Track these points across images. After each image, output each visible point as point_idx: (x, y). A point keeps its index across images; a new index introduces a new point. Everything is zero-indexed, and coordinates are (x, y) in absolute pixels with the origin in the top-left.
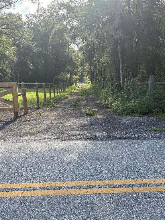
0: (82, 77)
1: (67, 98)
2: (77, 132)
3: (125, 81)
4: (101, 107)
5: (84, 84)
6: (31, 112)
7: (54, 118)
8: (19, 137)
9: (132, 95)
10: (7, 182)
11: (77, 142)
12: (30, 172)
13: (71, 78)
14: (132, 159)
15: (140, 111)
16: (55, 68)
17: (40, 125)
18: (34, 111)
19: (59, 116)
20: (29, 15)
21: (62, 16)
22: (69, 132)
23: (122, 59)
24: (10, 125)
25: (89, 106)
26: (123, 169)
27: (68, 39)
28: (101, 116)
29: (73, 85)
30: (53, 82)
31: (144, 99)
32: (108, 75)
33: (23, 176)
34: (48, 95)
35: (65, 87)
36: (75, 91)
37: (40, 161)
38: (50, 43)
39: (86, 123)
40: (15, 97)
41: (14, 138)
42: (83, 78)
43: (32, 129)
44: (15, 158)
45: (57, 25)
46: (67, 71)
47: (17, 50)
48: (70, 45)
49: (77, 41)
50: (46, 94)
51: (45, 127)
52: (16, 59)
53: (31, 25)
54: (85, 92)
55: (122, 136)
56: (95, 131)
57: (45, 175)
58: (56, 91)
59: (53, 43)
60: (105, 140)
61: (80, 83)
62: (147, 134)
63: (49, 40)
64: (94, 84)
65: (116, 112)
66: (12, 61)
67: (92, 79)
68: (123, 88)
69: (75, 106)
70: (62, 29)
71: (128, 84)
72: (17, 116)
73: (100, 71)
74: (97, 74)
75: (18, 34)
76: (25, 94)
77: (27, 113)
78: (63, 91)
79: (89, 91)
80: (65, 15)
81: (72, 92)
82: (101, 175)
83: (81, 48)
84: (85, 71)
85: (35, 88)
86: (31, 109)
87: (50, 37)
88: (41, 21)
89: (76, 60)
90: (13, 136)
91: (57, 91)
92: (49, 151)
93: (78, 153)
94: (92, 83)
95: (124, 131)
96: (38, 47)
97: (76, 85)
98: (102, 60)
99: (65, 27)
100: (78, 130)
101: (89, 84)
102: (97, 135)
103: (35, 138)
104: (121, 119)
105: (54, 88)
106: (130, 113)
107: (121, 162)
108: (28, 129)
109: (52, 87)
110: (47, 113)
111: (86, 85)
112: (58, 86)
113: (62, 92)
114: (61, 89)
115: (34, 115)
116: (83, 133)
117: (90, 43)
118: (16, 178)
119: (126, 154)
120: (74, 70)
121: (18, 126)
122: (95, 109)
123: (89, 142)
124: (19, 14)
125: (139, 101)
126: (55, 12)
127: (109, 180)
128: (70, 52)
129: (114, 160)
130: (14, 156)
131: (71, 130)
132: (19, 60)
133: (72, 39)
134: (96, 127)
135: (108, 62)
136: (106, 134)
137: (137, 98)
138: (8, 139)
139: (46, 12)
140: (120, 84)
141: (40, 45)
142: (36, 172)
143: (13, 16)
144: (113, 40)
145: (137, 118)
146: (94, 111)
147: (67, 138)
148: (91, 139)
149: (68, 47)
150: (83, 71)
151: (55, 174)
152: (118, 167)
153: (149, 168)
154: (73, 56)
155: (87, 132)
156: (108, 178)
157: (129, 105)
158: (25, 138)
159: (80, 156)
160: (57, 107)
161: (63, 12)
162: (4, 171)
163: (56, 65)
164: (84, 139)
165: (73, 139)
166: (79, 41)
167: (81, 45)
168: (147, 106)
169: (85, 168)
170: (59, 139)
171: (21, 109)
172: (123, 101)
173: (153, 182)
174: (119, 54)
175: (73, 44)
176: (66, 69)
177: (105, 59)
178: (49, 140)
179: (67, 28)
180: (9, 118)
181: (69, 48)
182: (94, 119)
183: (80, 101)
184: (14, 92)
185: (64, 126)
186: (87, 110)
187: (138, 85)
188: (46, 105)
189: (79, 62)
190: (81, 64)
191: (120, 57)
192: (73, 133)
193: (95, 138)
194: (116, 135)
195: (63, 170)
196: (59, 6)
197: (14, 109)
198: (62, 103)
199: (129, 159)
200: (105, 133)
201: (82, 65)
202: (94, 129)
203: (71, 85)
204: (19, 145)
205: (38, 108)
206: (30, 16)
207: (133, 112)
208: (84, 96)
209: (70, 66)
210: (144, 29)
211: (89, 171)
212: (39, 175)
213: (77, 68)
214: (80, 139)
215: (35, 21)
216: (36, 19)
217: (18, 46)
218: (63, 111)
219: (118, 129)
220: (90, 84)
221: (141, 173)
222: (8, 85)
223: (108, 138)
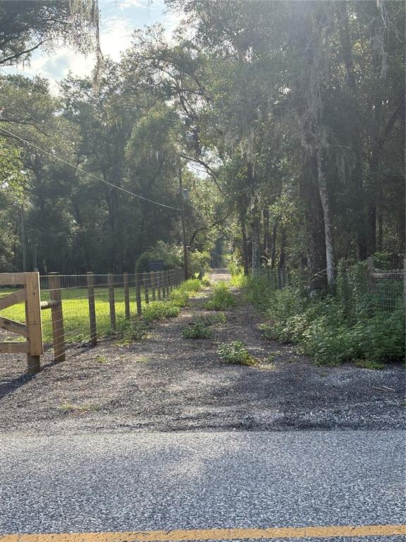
0: (219, 256)
1: (174, 315)
2: (201, 410)
3: (339, 267)
4: (271, 340)
5: (225, 276)
6: (75, 355)
7: (137, 370)
8: (45, 423)
9: (359, 308)
10: (20, 531)
11: (201, 434)
12: (78, 508)
13: (186, 258)
14: (347, 476)
15: (378, 351)
16: (142, 230)
17: (101, 390)
18: (83, 352)
19: (152, 365)
20: (68, 82)
21: (161, 85)
22: (179, 409)
23: (329, 208)
24: (19, 391)
25: (236, 338)
26: (321, 501)
27: (178, 147)
28: (269, 366)
29: (194, 277)
30: (136, 269)
31: (389, 320)
32: (293, 251)
33: (61, 516)
34: (120, 307)
35: (169, 284)
36: (199, 296)
37: (104, 481)
38: (128, 159)
39: (228, 384)
40: (32, 312)
41: (30, 425)
42: (221, 259)
43: (78, 402)
44: (36, 473)
45: (147, 110)
46: (175, 237)
47: (33, 180)
48: (186, 164)
49: (204, 155)
50: (115, 304)
51: (113, 395)
52: (28, 205)
53: (73, 110)
54: (226, 299)
55: (326, 421)
56: (253, 406)
57: (118, 515)
58: (143, 296)
59: (137, 161)
60: (279, 430)
61: (211, 273)
62: (393, 414)
63: (124, 152)
64: (252, 276)
65: (313, 355)
66: (18, 210)
67: (246, 262)
68: (335, 287)
69: (197, 337)
70: (162, 120)
71: (346, 277)
72: (35, 367)
73: (270, 240)
74: (262, 248)
75: (39, 135)
76: (59, 304)
77: (62, 359)
78: (164, 296)
79: (239, 297)
80: (169, 83)
81: (190, 300)
82: (262, 516)
83: (215, 175)
84: (228, 239)
85: (87, 288)
86: (73, 346)
87: (129, 143)
88: (102, 97)
89: (200, 207)
90: (28, 420)
91: (147, 296)
92: (127, 458)
93: (205, 461)
94: (247, 273)
95: (332, 407)
96: (92, 172)
97: (200, 277)
98: (275, 209)
99: (172, 115)
100: (205, 404)
101: (238, 274)
102: (257, 417)
103: (88, 425)
104: (325, 373)
105: (139, 288)
106: (350, 360)
107: (319, 485)
108: (68, 402)
109: (131, 285)
110: (118, 358)
111: (232, 279)
112: (149, 281)
113: (160, 299)
114: (159, 291)
115: (84, 365)
116: (218, 410)
117: (240, 163)
118: (43, 522)
119: (333, 465)
120: (194, 235)
121: (40, 393)
122: (253, 345)
123: (234, 433)
124: (41, 77)
125: (376, 324)
126: (142, 74)
127: (282, 527)
128: (184, 183)
129: (299, 480)
130: (35, 469)
131: (186, 405)
132: (39, 208)
133: (189, 149)
134: (255, 395)
135: (289, 215)
136: (283, 415)
137: (371, 317)
138: (14, 426)
139: (118, 73)
140: (326, 276)
141: (99, 167)
142: (93, 507)
143: (22, 83)
144: (304, 155)
145: (371, 373)
146: (251, 352)
147: (174, 424)
148: (239, 427)
149: (180, 170)
150: (222, 239)
151: (143, 513)
152: (307, 497)
153: (389, 500)
154: (192, 195)
155: (229, 408)
156: (281, 522)
157: (350, 335)
158: (60, 424)
159: (208, 470)
160: (145, 340)
161: (166, 76)
162: (11, 505)
163: (145, 221)
164: (220, 426)
165: (192, 428)
166: (210, 154)
167: (215, 166)
168: (399, 338)
169: (221, 500)
170: (152, 427)
171: (47, 347)
172: (332, 323)
173: (396, 532)
174: (321, 194)
175: (192, 162)
176: (172, 233)
177: (283, 207)
178: (126, 429)
179: (177, 116)
180: (14, 370)
181: (180, 173)
182: (250, 375)
183: (210, 325)
184: (30, 297)
185: (165, 394)
186: (232, 349)
187: (375, 280)
188: (113, 334)
189: (211, 212)
190: (216, 219)
191: (324, 200)
192: (192, 411)
193: (250, 426)
194: (311, 416)
195: (164, 504)
196: (153, 58)
197: (29, 347)
198: (160, 330)
199: (340, 477)
200: (279, 412)
201: (219, 221)
202: (248, 401)
203: (187, 278)
204: (45, 441)
205: (94, 344)
206: (70, 84)
207: (360, 355)
208: (223, 310)
209: (183, 224)
210: (392, 122)
211: (231, 506)
212: (103, 513)
213: (205, 229)
214: (211, 427)
215: (86, 98)
216: (89, 93)
217: (35, 166)
218: (163, 353)
219: (316, 402)
220: (240, 276)
221: (368, 510)
222: (13, 279)
223: (286, 424)
